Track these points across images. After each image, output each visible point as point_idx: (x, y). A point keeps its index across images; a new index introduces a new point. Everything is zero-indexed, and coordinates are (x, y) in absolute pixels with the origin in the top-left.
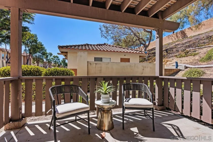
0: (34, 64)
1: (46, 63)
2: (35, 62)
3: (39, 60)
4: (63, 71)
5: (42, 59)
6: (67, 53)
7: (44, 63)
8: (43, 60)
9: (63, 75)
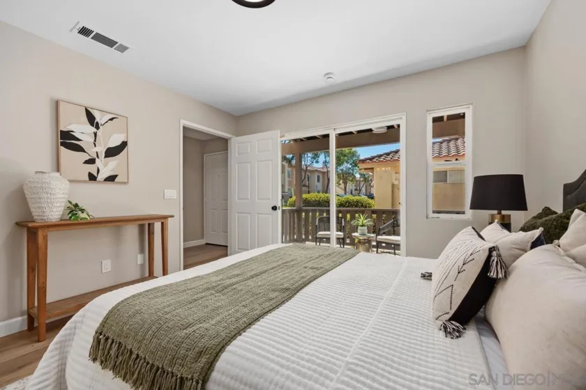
0: (340, 184)
1: (360, 181)
2: (341, 182)
3: (347, 177)
4: (357, 202)
5: (353, 174)
6: (373, 168)
7: (357, 181)
8: (355, 177)
9: (356, 206)
